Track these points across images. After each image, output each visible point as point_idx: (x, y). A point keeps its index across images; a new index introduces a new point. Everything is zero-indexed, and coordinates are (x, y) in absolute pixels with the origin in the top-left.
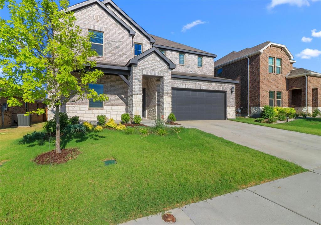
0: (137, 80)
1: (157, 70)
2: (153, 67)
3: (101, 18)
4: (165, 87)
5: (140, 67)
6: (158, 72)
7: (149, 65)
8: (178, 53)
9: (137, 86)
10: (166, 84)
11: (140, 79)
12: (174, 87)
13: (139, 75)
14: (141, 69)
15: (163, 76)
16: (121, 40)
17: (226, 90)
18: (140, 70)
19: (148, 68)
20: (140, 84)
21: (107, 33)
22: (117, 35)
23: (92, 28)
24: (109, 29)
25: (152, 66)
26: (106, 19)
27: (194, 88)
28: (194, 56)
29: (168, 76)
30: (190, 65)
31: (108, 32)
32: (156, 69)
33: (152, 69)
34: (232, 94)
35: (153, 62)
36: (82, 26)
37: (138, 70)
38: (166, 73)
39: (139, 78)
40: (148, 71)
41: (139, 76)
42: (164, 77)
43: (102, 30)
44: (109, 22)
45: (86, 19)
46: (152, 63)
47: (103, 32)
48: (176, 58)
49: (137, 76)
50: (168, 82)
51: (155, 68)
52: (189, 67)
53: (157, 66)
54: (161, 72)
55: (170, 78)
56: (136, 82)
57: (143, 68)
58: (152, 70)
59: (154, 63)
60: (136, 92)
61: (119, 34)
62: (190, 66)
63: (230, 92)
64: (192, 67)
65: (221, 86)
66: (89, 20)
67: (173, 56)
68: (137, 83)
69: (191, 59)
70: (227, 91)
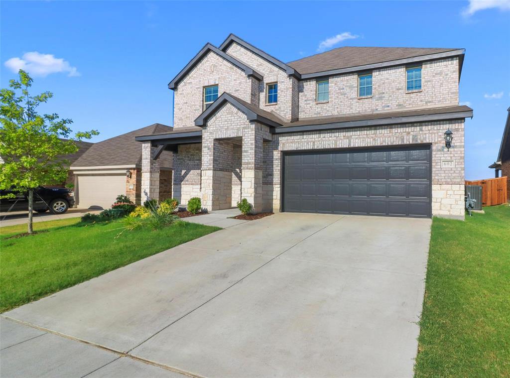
0: (207, 149)
1: (233, 129)
2: (228, 125)
3: (216, 66)
4: (245, 154)
5: (211, 129)
6: (234, 131)
7: (223, 123)
8: (356, 76)
9: (206, 158)
10: (246, 149)
11: (210, 147)
12: (291, 149)
13: (210, 140)
14: (211, 131)
15: (241, 135)
16: (237, 89)
17: (428, 141)
18: (211, 133)
19: (221, 127)
20: (210, 153)
21: (222, 84)
22: (233, 83)
23: (206, 84)
24: (224, 78)
25: (226, 123)
26: (221, 65)
27: (333, 146)
28: (394, 71)
29: (249, 135)
30: (383, 93)
31: (223, 82)
32: (231, 127)
33: (226, 127)
34: (450, 149)
35: (228, 116)
36: (197, 85)
37: (209, 133)
38: (246, 130)
39: (209, 144)
40: (221, 131)
41: (209, 142)
42: (243, 138)
43: (216, 83)
44: (224, 68)
45: (201, 75)
46: (226, 118)
47: (218, 85)
48: (351, 87)
49: (207, 142)
50: (250, 144)
51: (230, 125)
52: (381, 98)
53: (232, 122)
54: (238, 129)
55: (252, 137)
56: (206, 151)
57: (215, 128)
58: (226, 129)
59: (229, 118)
60: (205, 167)
61: (235, 80)
62: (383, 95)
63: (445, 145)
64: (390, 96)
65: (409, 133)
66: (204, 75)
67: (343, 84)
68: (206, 153)
69: (388, 79)
70: (431, 144)
